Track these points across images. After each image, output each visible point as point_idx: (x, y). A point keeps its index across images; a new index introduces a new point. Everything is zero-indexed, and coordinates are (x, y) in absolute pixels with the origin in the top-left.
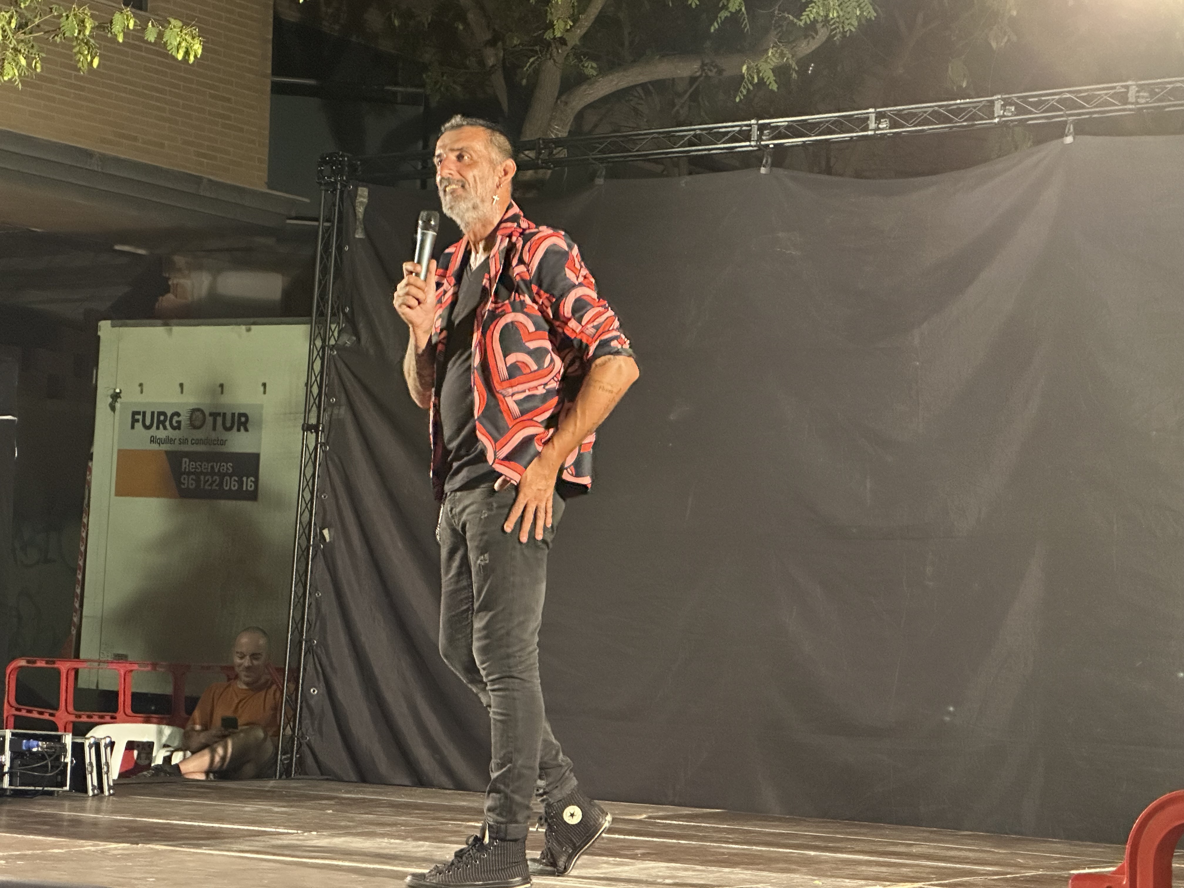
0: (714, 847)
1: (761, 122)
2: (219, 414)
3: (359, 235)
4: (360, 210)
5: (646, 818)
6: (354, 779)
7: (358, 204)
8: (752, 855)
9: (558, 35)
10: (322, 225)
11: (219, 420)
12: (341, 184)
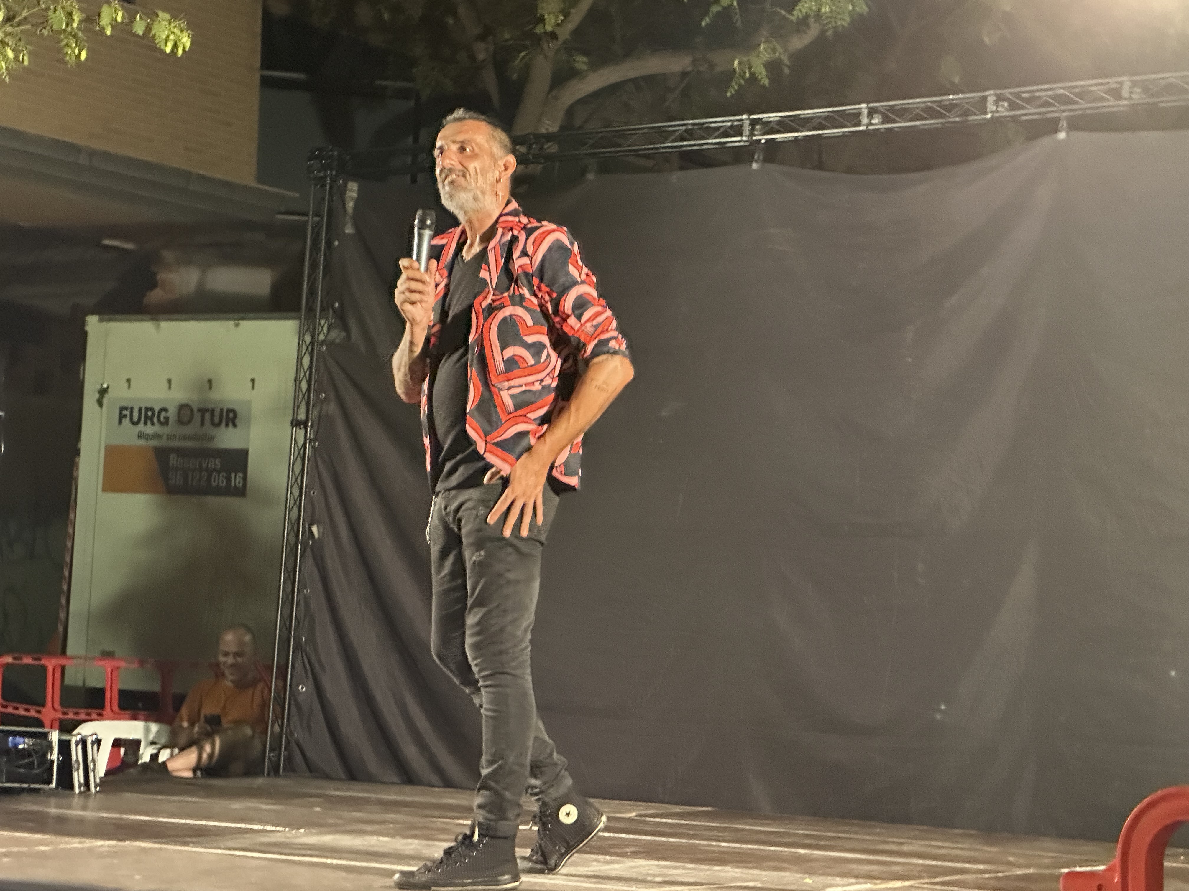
0: (703, 845)
1: (753, 117)
2: (207, 410)
3: (349, 230)
4: (350, 205)
5: (636, 816)
6: (343, 777)
7: (347, 199)
8: (742, 853)
9: (549, 28)
10: (311, 220)
11: (207, 416)
12: (331, 179)
